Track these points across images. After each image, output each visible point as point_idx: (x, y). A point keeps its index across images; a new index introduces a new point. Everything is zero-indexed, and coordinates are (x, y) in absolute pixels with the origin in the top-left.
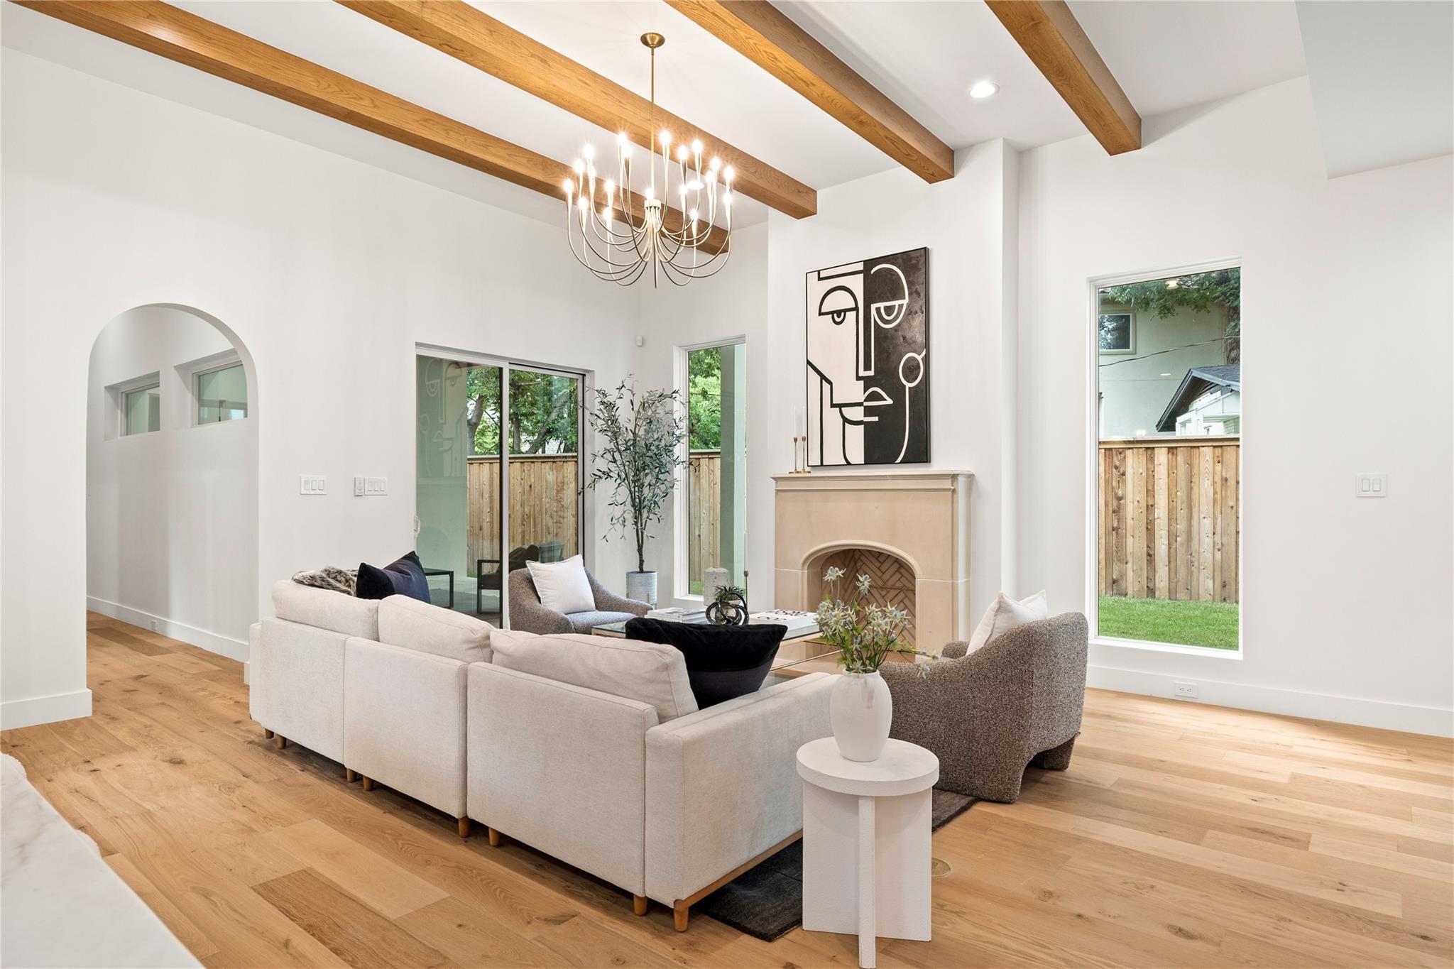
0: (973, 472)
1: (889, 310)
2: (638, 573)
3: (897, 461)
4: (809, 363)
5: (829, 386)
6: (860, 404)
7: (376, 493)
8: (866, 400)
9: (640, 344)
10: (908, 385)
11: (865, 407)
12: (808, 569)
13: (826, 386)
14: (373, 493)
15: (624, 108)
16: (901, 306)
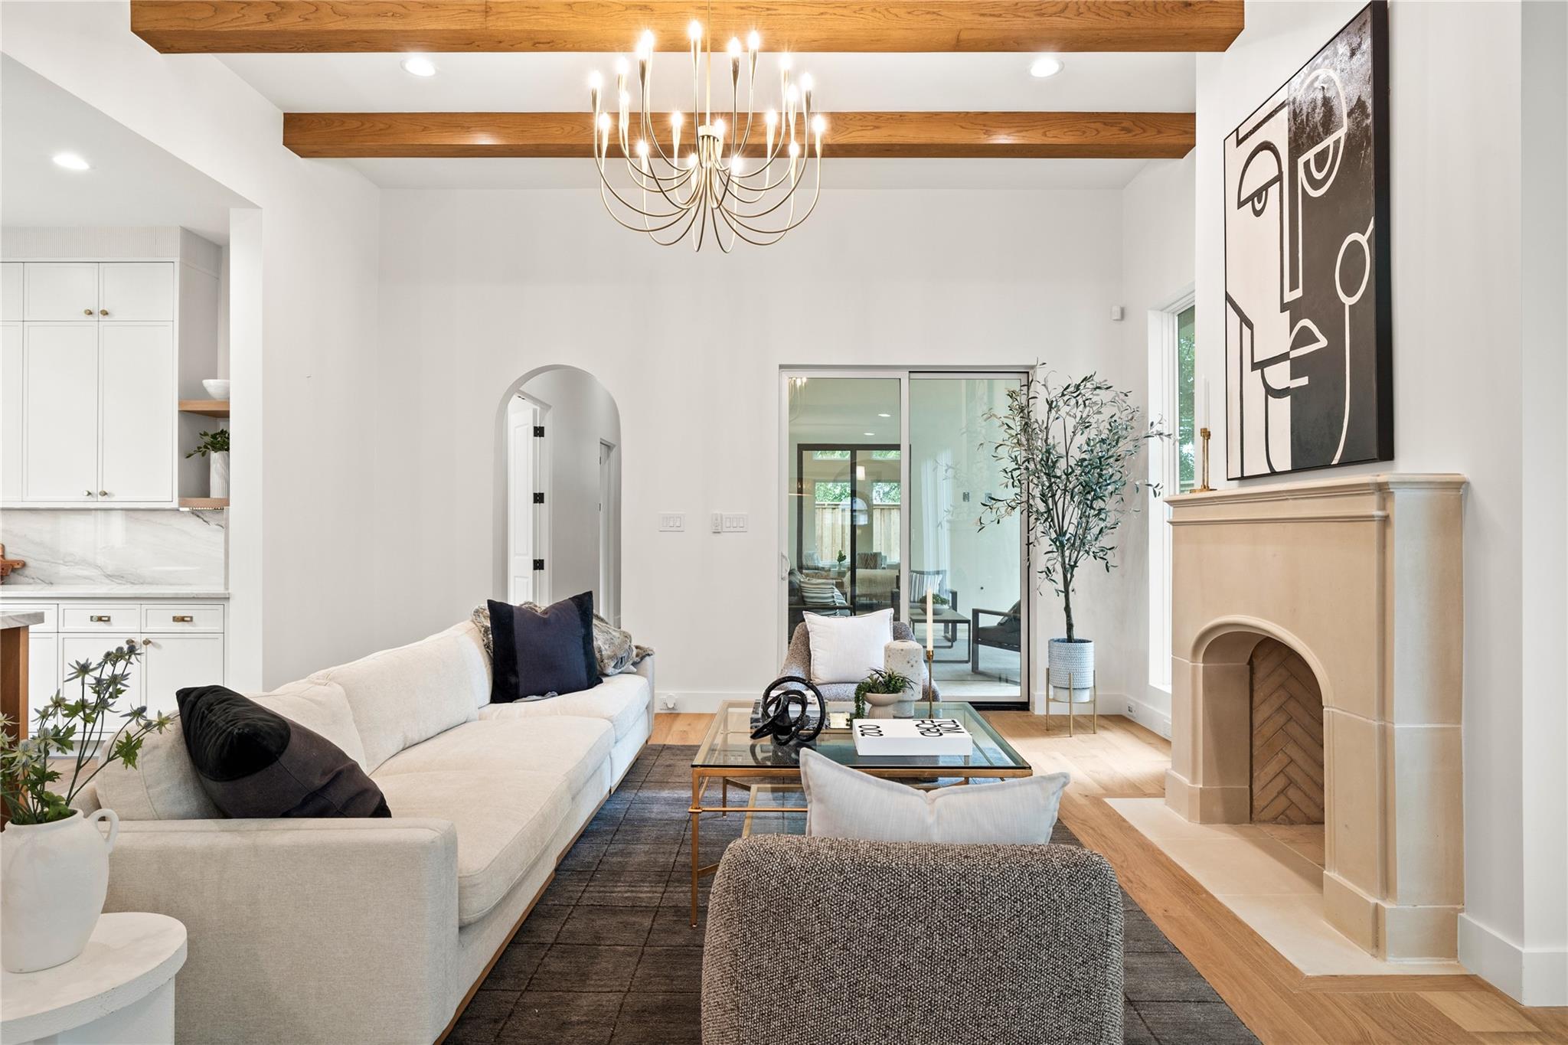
0: (1466, 475)
1: (1321, 159)
2: (1063, 641)
3: (1335, 462)
4: (1228, 298)
5: (1250, 331)
6: (1284, 357)
7: (735, 529)
8: (1293, 348)
9: (1119, 317)
10: (1348, 301)
11: (1291, 360)
12: (1204, 661)
13: (1246, 330)
14: (732, 529)
15: (779, 15)
16: (1337, 142)
